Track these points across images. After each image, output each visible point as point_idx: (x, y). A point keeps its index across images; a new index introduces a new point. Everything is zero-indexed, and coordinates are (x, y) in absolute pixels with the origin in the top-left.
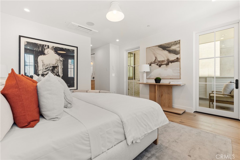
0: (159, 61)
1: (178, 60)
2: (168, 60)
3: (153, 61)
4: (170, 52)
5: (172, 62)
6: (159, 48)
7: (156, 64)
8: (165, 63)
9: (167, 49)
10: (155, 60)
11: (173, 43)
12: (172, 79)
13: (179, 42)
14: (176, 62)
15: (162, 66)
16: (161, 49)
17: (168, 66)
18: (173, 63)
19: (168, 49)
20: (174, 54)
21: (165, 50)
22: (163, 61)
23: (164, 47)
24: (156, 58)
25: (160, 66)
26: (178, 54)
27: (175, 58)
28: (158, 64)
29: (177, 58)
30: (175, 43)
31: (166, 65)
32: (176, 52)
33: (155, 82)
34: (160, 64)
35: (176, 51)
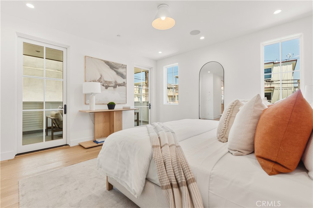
0: (106, 82)
1: (124, 84)
2: (116, 82)
3: (98, 79)
4: (118, 73)
5: (120, 85)
6: (106, 64)
7: (102, 84)
8: (113, 85)
9: (114, 69)
10: (100, 78)
11: (120, 66)
12: (120, 104)
13: (125, 66)
14: (123, 86)
15: (109, 88)
16: (108, 66)
17: (115, 89)
18: (120, 87)
19: (116, 70)
20: (122, 77)
21: (113, 69)
22: (110, 82)
23: (112, 66)
24: (101, 76)
25: (107, 87)
26: (125, 79)
27: (122, 82)
28: (105, 85)
29: (124, 82)
30: (122, 66)
31: (114, 88)
32: (123, 76)
33: (108, 109)
34: (107, 85)
35: (123, 74)
